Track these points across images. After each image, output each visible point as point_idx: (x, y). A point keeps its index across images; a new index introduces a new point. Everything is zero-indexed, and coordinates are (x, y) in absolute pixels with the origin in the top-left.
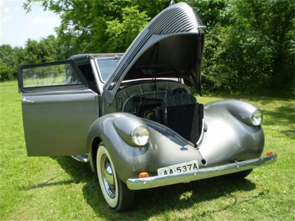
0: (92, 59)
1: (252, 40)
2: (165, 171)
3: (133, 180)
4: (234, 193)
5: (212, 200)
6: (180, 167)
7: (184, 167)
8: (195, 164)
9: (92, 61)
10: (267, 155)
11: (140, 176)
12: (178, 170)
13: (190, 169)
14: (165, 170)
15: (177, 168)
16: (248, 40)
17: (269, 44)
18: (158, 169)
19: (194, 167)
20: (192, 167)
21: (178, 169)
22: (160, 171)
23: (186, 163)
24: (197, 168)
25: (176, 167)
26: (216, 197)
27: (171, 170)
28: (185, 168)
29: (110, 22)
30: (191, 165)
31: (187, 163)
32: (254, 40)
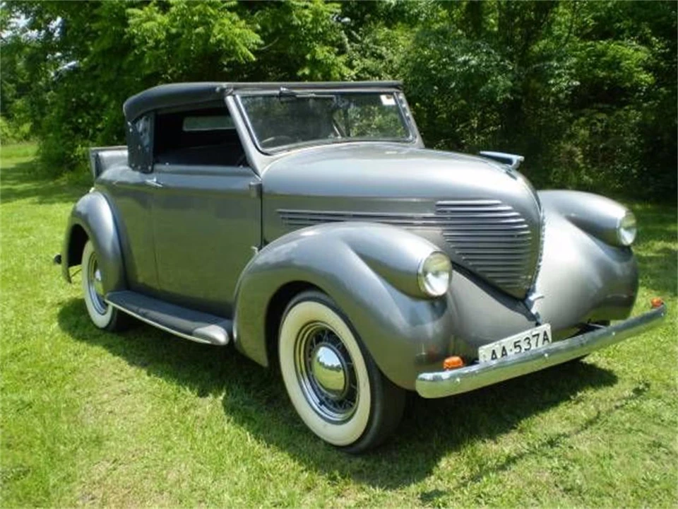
0: (230, 94)
1: (469, 60)
2: (494, 352)
3: (428, 376)
4: (583, 392)
5: (548, 411)
6: (519, 341)
7: (527, 341)
8: (545, 334)
9: (229, 99)
10: (652, 308)
11: (445, 366)
12: (515, 347)
13: (537, 345)
14: (493, 349)
15: (515, 343)
16: (461, 59)
17: (503, 70)
18: (480, 348)
19: (544, 340)
20: (541, 337)
21: (517, 344)
22: (484, 352)
23: (529, 331)
24: (549, 342)
25: (511, 340)
26: (555, 403)
27: (504, 349)
28: (529, 343)
29: (136, 11)
30: (538, 335)
31: (531, 333)
32: (473, 59)
